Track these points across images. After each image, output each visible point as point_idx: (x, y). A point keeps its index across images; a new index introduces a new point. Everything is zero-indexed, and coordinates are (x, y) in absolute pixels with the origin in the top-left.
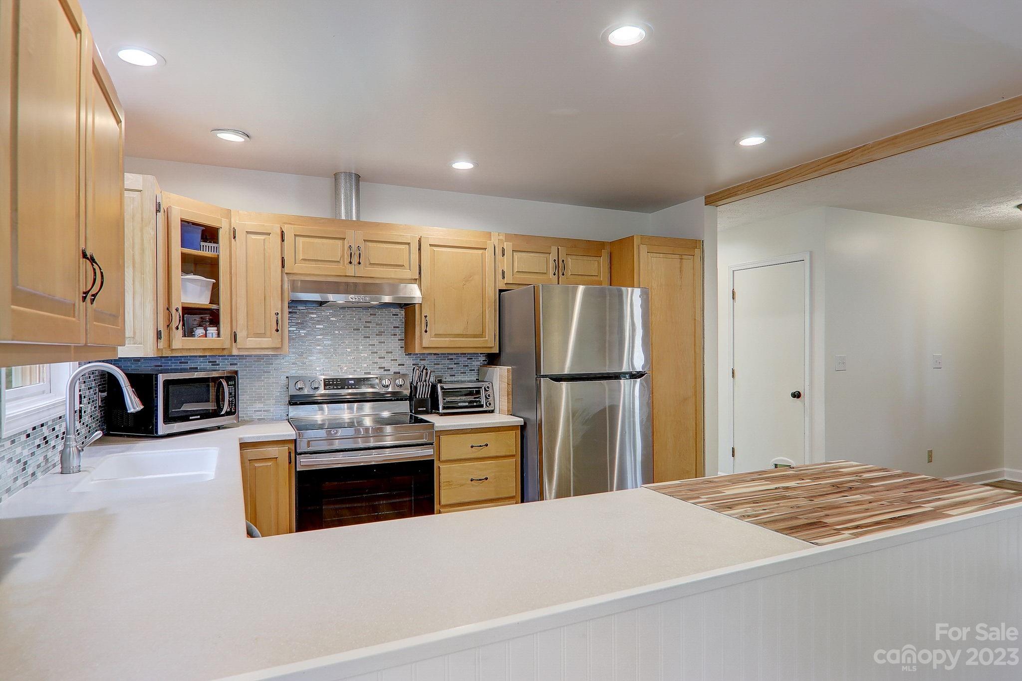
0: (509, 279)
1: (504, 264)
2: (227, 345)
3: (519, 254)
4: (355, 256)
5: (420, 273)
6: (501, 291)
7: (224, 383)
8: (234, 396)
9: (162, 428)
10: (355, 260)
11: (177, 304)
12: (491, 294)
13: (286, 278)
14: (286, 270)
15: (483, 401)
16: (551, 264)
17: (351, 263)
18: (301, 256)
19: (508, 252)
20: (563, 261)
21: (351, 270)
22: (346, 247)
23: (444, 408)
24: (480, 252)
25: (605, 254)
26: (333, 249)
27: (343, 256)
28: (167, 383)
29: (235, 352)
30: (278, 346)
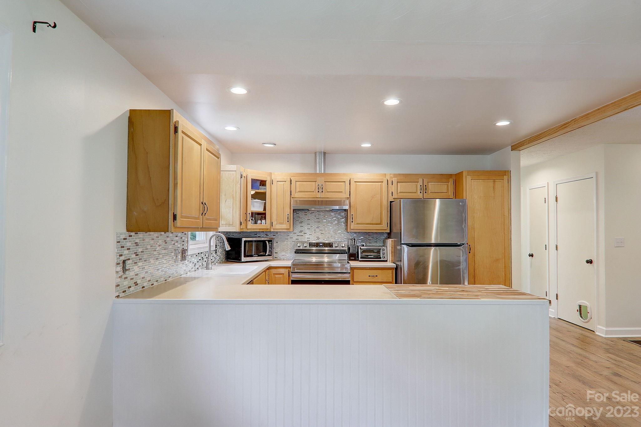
0: (395, 196)
1: (393, 188)
2: (269, 227)
3: (401, 184)
4: (320, 189)
5: (350, 195)
6: (391, 202)
7: (267, 243)
8: (271, 247)
9: (243, 259)
10: (321, 191)
11: (249, 212)
12: (385, 204)
13: (292, 199)
14: (292, 196)
15: (381, 256)
16: (419, 188)
17: (318, 192)
18: (298, 190)
19: (395, 183)
20: (426, 185)
21: (319, 195)
22: (317, 185)
23: (361, 258)
24: (380, 183)
25: (451, 181)
26: (312, 186)
27: (315, 189)
28: (245, 242)
29: (272, 230)
30: (288, 228)
